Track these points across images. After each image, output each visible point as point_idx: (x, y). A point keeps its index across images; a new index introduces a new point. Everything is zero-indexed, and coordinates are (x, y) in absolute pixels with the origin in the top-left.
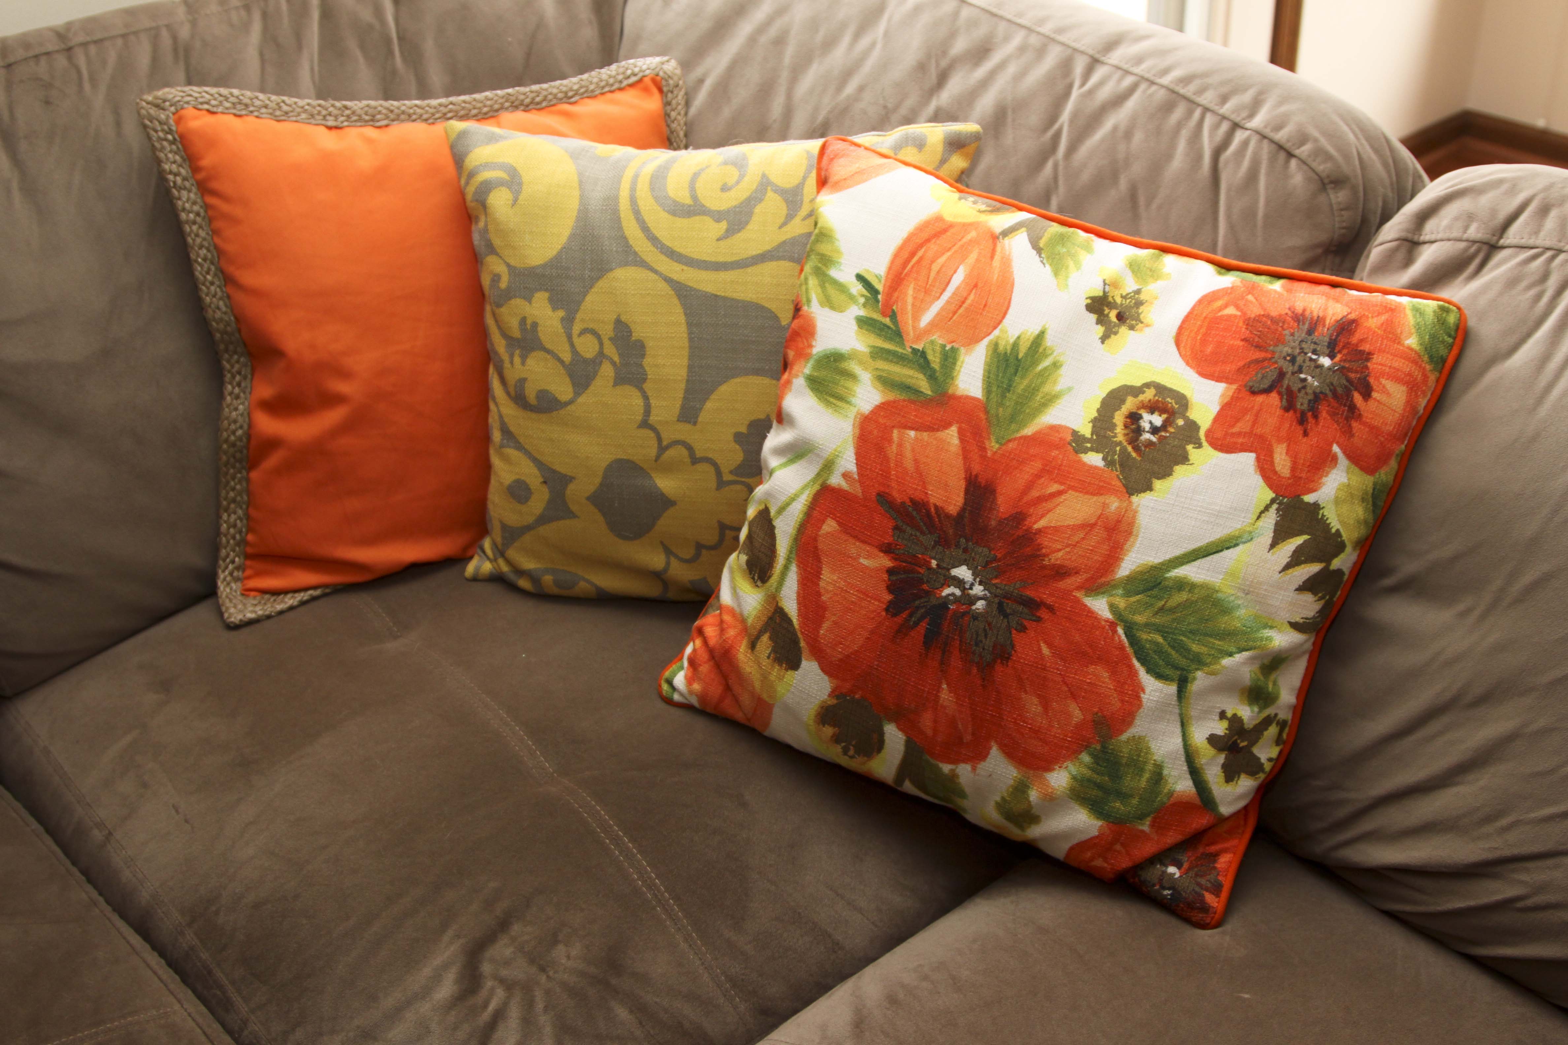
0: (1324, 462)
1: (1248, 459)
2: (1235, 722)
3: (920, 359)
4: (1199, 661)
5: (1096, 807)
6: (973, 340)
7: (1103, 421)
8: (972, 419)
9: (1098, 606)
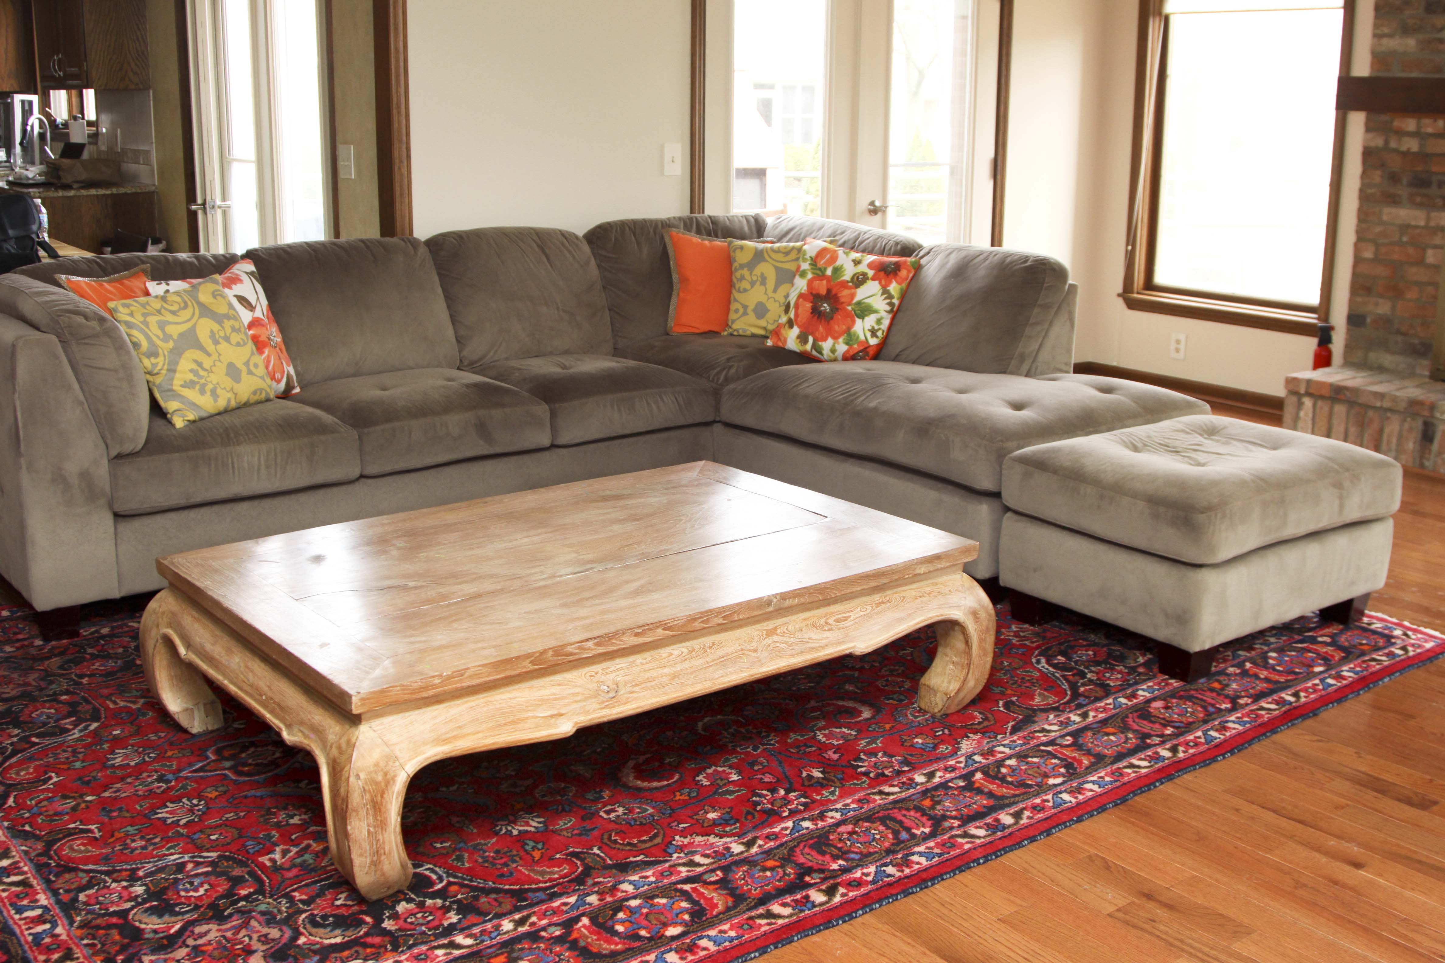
0: (890, 282)
1: (877, 282)
2: (874, 328)
3: (820, 269)
4: (868, 315)
5: (847, 344)
6: (830, 266)
7: (852, 278)
8: (829, 279)
9: (849, 308)
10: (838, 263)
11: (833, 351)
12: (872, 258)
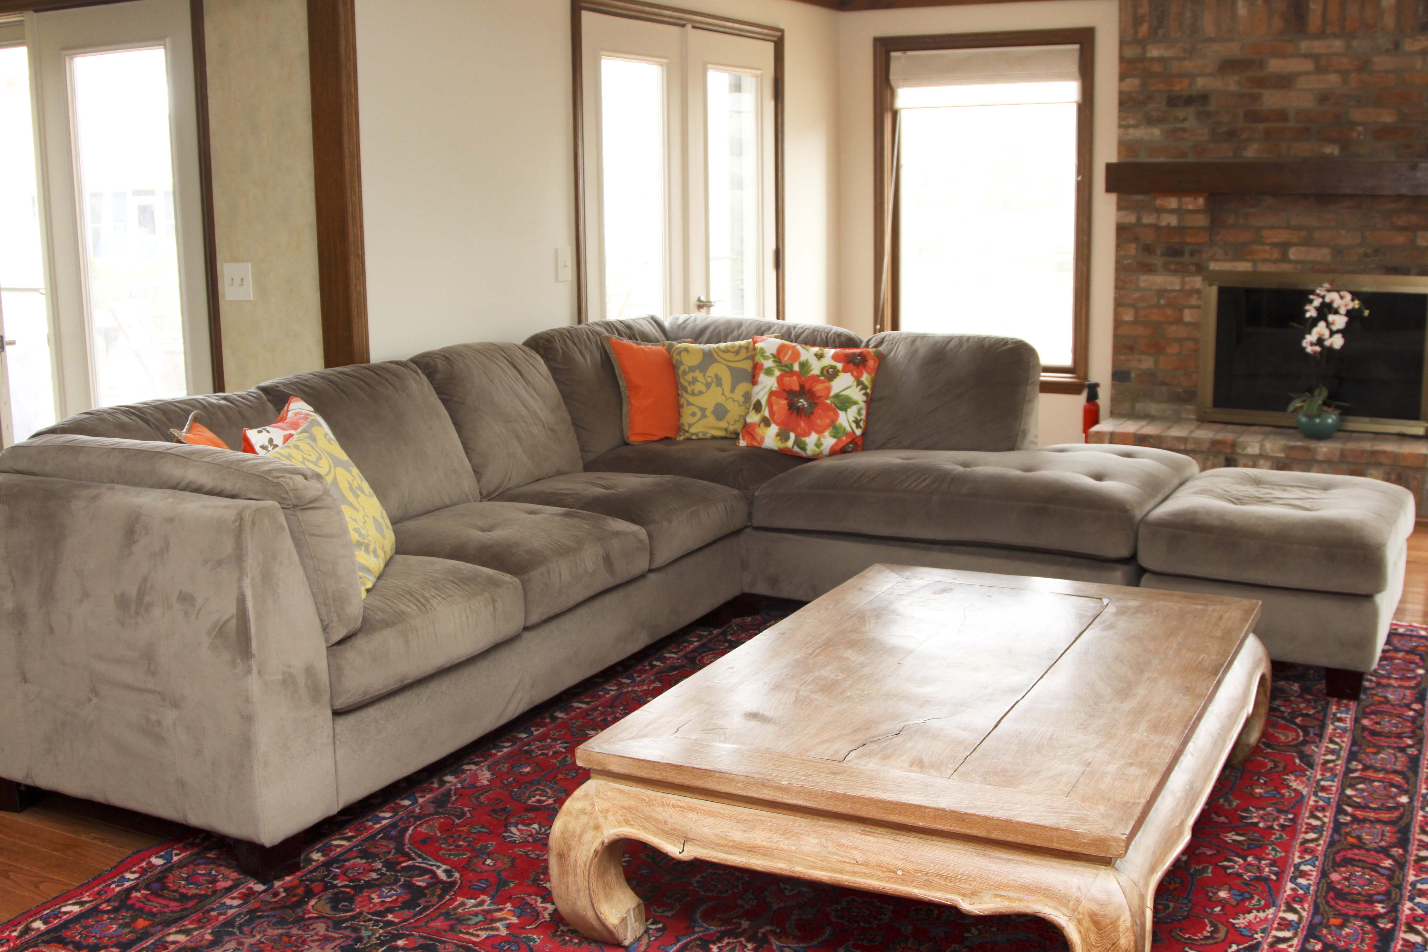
0: (861, 373)
1: (848, 374)
2: (856, 418)
3: (786, 366)
4: (849, 407)
5: (834, 437)
6: (795, 361)
7: (822, 372)
8: (798, 374)
9: (828, 401)
10: (803, 358)
11: (818, 445)
12: (832, 351)
